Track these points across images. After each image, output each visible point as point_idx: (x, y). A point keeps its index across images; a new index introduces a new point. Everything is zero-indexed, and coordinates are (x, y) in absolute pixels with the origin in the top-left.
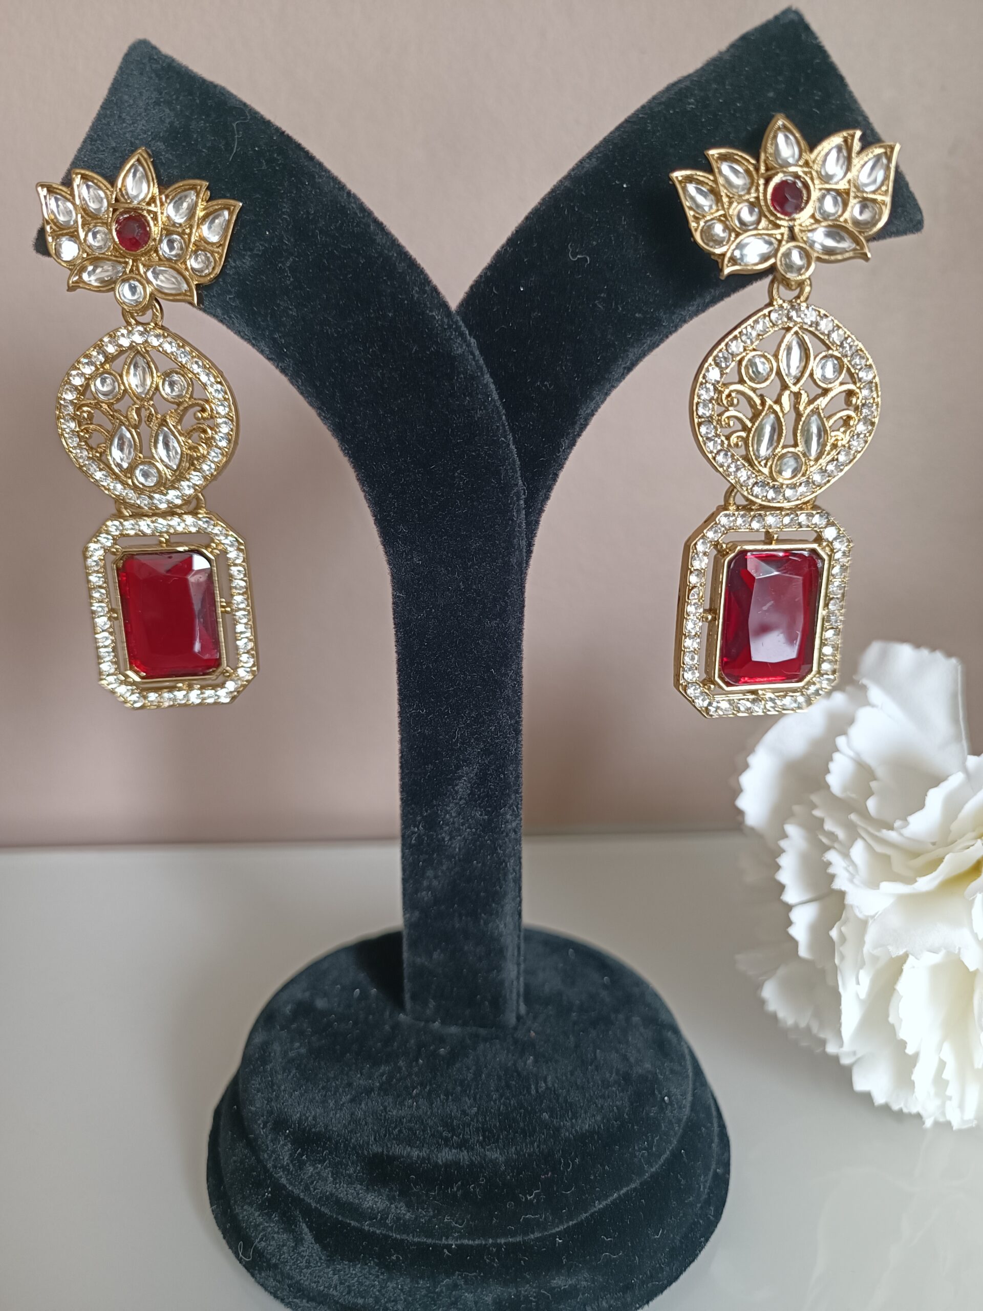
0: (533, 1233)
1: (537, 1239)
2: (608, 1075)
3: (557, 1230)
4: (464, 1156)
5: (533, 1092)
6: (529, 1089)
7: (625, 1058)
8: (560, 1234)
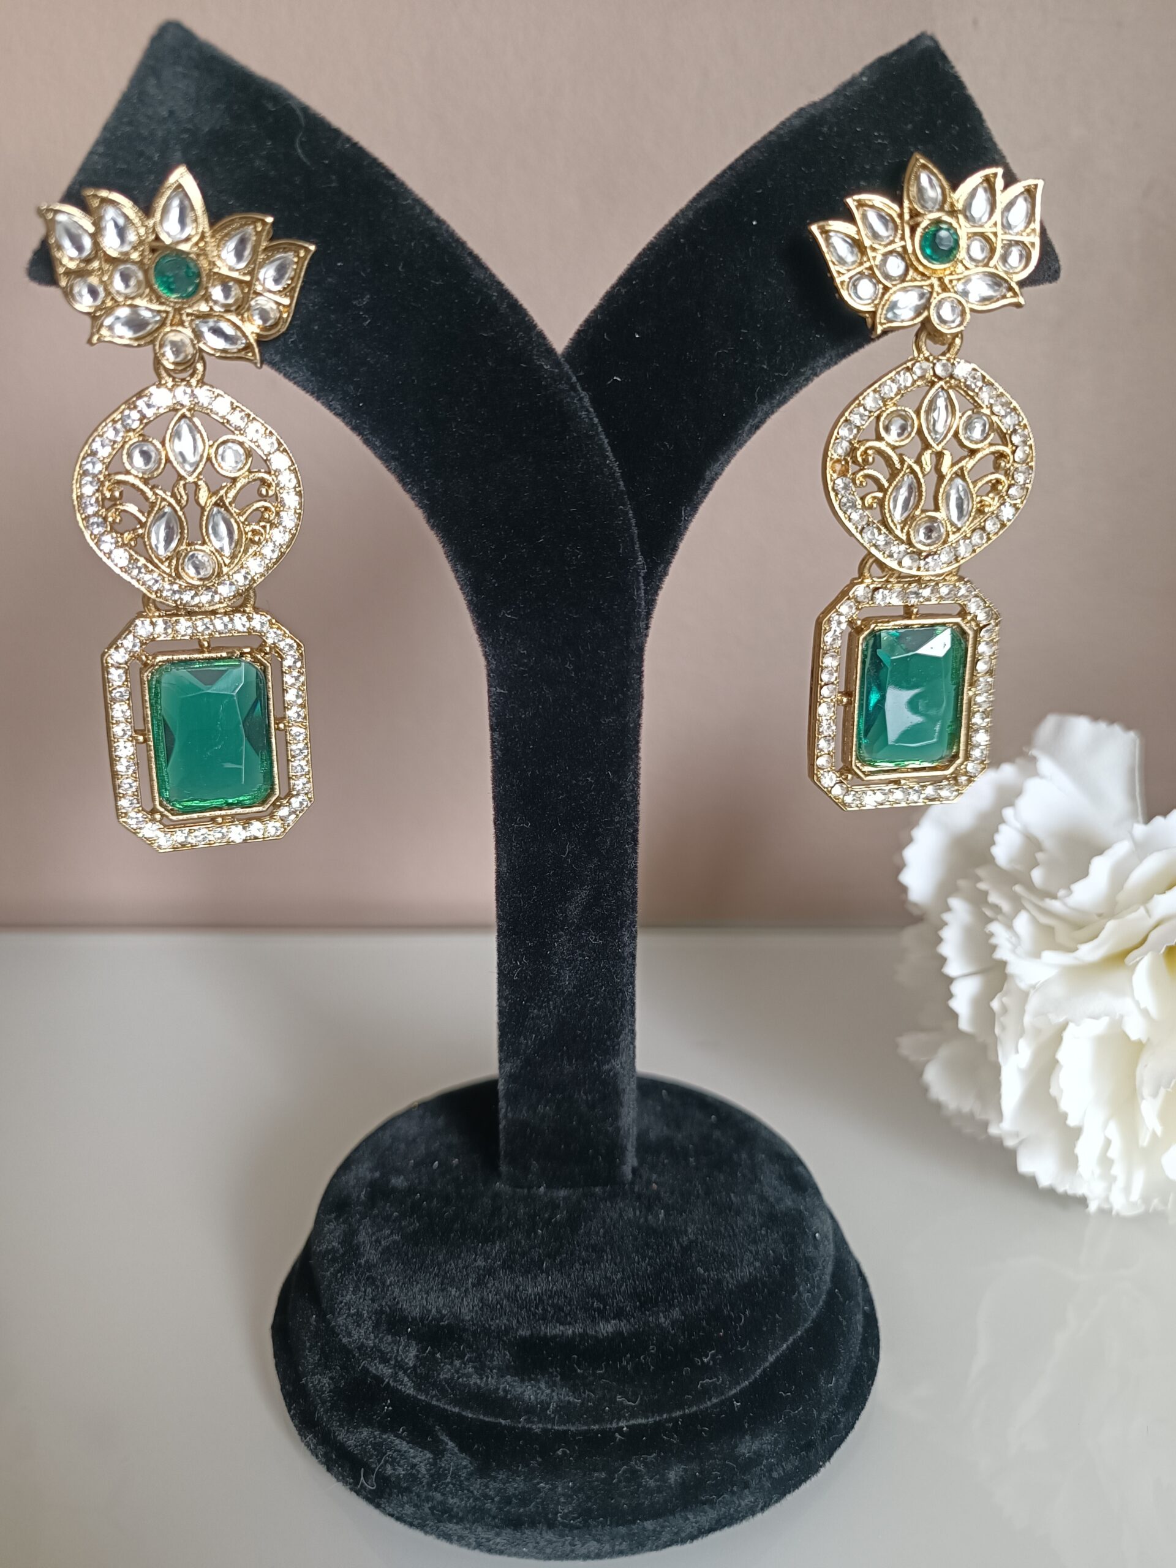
0: (710, 1399)
1: (715, 1406)
2: (751, 1218)
3: (734, 1392)
4: (624, 1326)
5: (678, 1248)
6: (671, 1245)
7: (763, 1199)
8: (736, 1397)
